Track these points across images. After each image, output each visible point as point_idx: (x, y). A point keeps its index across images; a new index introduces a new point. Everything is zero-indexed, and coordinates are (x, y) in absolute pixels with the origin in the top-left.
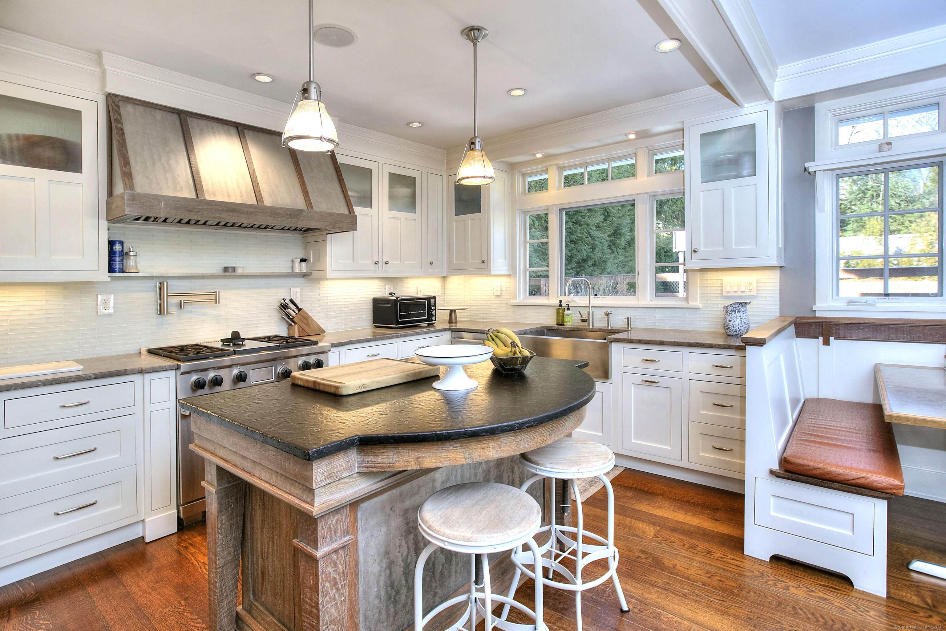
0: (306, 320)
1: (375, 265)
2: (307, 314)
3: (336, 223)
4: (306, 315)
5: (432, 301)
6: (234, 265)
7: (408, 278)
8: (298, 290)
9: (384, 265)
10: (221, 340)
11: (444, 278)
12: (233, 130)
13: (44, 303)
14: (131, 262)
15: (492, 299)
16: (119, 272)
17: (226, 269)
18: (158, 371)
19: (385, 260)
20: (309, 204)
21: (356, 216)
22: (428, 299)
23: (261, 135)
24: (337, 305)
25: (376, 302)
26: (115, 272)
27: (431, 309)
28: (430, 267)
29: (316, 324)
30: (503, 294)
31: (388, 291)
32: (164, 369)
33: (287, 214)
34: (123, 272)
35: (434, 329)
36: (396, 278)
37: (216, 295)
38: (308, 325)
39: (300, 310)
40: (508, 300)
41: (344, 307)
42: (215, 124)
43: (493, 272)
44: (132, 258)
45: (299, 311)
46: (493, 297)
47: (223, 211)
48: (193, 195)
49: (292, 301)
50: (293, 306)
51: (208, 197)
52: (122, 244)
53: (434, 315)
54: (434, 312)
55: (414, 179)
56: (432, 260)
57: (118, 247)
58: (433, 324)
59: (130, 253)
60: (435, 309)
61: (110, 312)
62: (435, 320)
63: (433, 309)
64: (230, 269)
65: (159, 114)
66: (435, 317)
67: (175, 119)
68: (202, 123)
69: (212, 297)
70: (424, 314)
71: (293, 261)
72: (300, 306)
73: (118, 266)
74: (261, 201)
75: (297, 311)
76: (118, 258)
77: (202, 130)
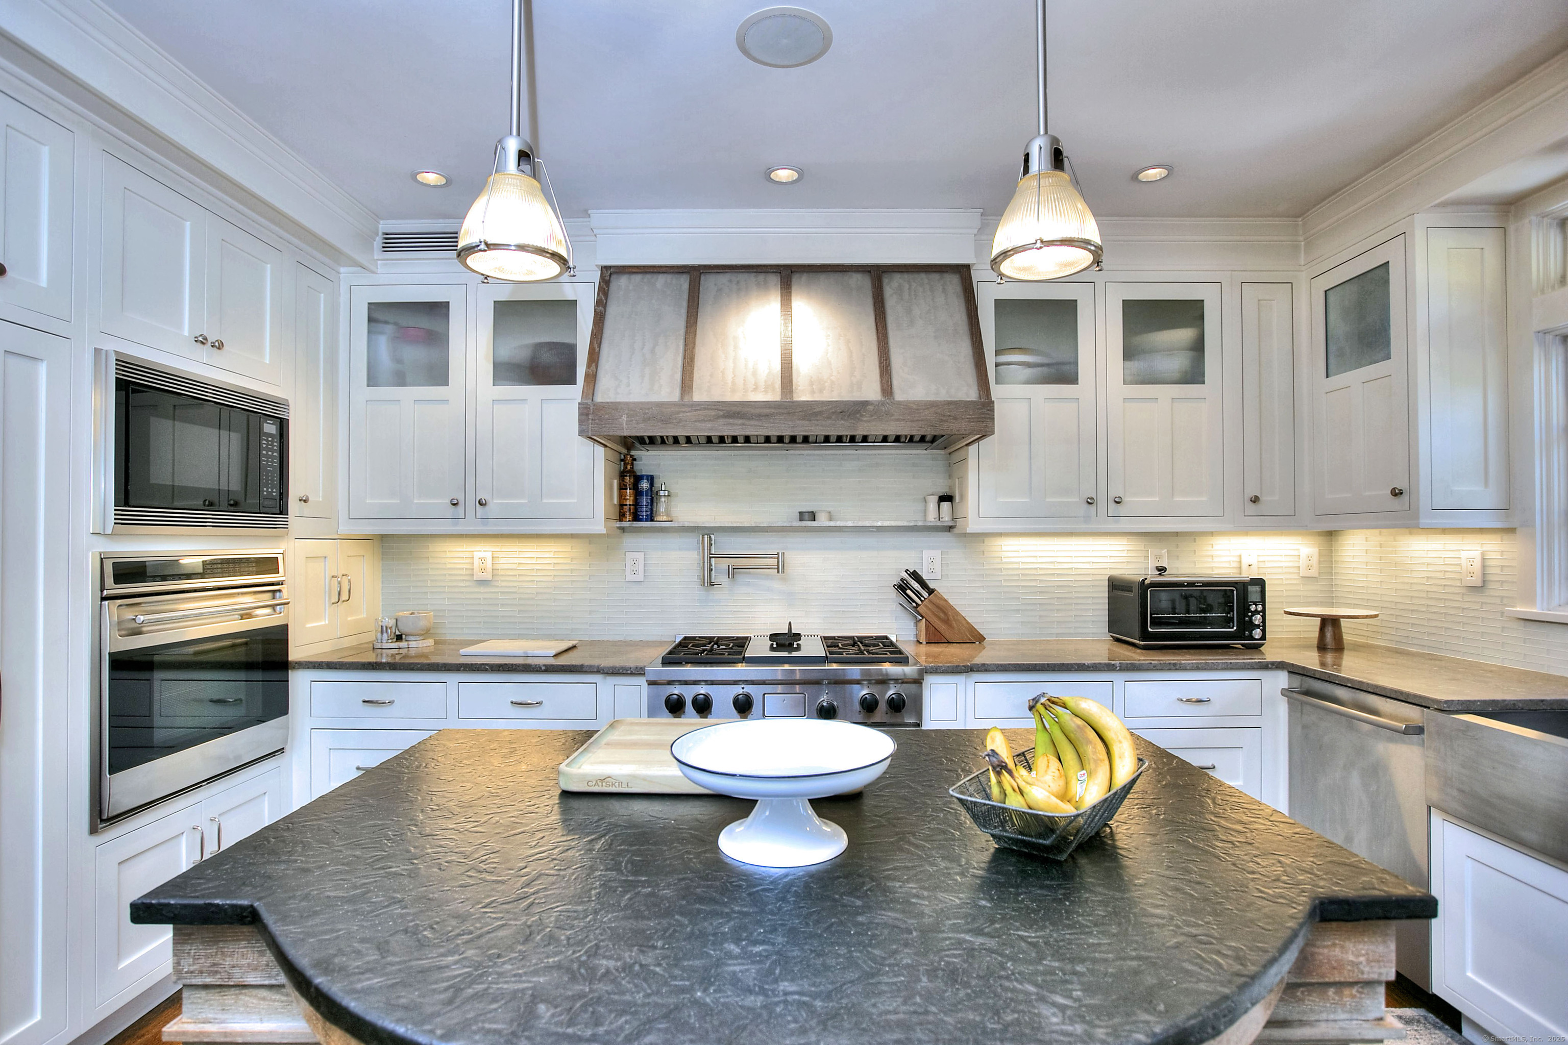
0: (944, 612)
1: (1086, 505)
2: (945, 600)
3: (942, 421)
4: (944, 603)
5: (1254, 590)
6: (810, 509)
7: (1212, 534)
8: (936, 554)
9: (1112, 505)
10: (771, 635)
11: (1331, 535)
12: (774, 279)
13: (569, 561)
14: (662, 507)
15: (1459, 598)
16: (646, 521)
17: (802, 516)
18: (620, 674)
19: (1112, 495)
20: (887, 388)
21: (993, 402)
22: (1242, 587)
23: (823, 277)
24: (1023, 586)
25: (1116, 586)
26: (641, 520)
27: (1249, 610)
28: (1251, 508)
29: (964, 622)
30: (1491, 585)
31: (1152, 564)
32: (629, 672)
33: (834, 413)
34: (652, 520)
35: (1257, 659)
36: (1177, 534)
37: (778, 558)
38: (947, 621)
39: (931, 591)
40: (1505, 601)
41: (1040, 592)
42: (742, 277)
43: (1424, 521)
44: (663, 499)
45: (929, 595)
46: (1463, 591)
47: (718, 417)
48: (675, 397)
49: (915, 576)
50: (916, 585)
51: (699, 396)
52: (651, 479)
53: (1258, 626)
54: (1257, 619)
55: (1198, 305)
56: (1251, 492)
57: (645, 485)
58: (1257, 647)
59: (662, 493)
60: (1264, 611)
61: (640, 577)
62: (1263, 638)
63: (1256, 612)
64: (806, 516)
65: (661, 280)
66: (1264, 631)
67: (684, 282)
68: (723, 279)
69: (773, 562)
70: (1228, 622)
71: (925, 501)
72: (932, 585)
73: (644, 512)
74: (791, 392)
75: (925, 594)
76: (644, 500)
77: (720, 290)
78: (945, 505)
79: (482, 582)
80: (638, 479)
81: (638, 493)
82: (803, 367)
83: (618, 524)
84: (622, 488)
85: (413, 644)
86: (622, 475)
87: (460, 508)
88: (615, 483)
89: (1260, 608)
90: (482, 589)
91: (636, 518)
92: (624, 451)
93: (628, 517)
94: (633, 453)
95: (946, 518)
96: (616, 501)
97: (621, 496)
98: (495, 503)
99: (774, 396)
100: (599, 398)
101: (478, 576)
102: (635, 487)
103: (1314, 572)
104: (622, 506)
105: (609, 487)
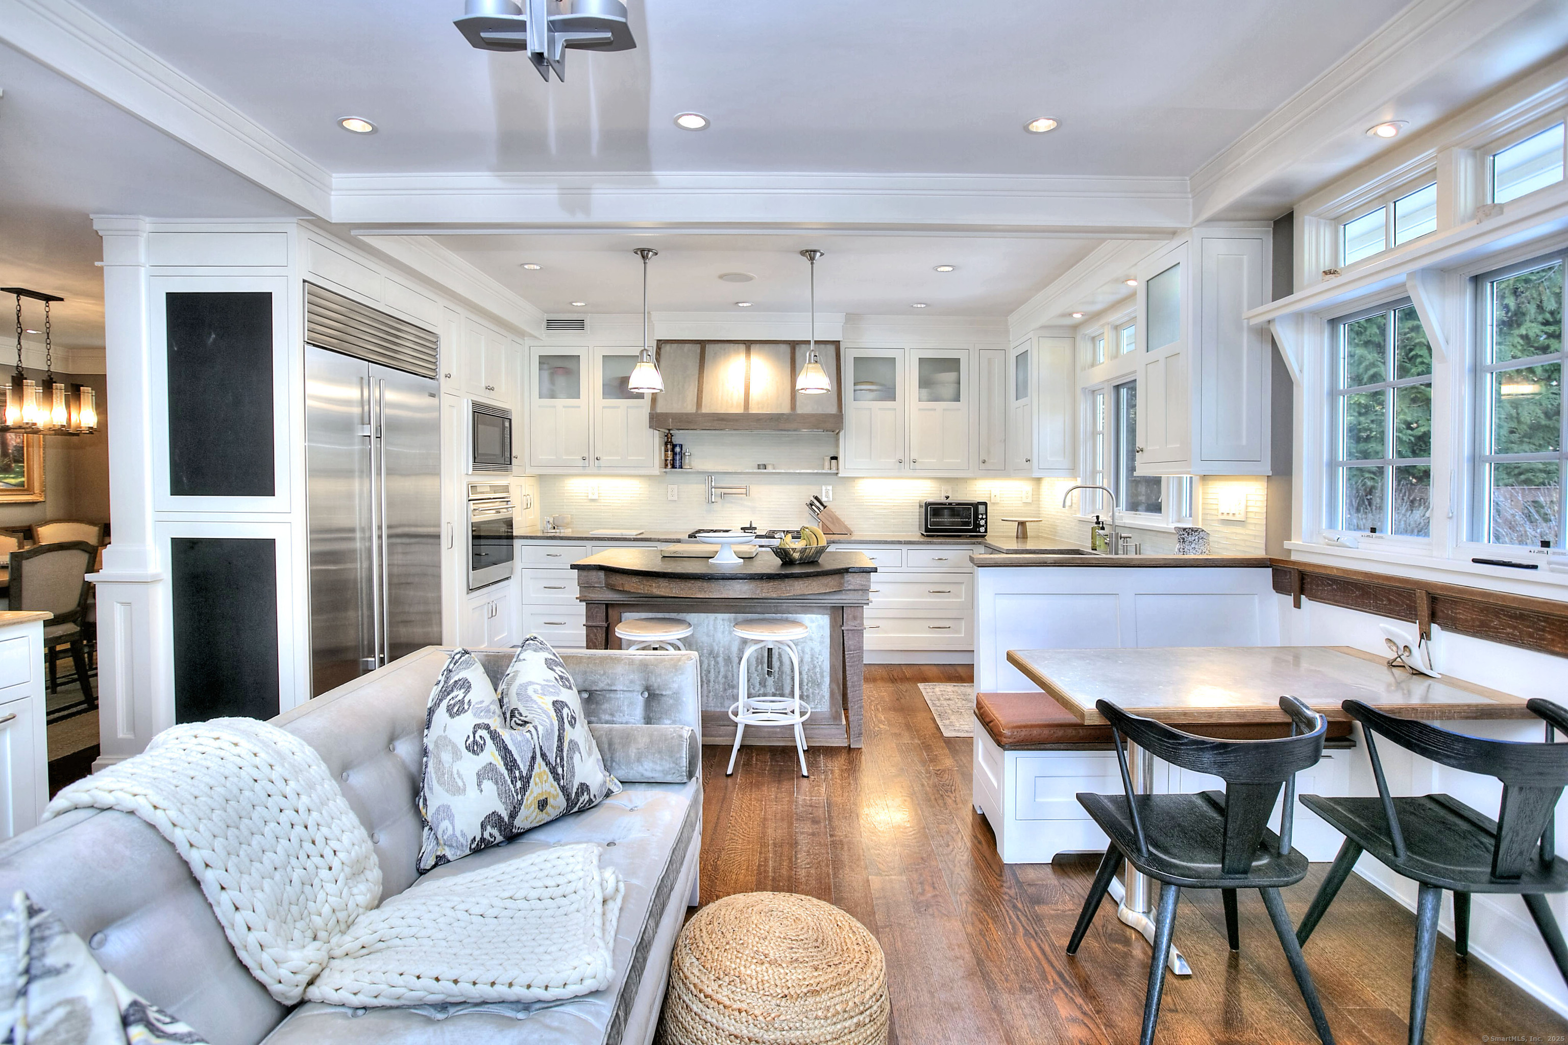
0: (831, 518)
1: (899, 463)
2: (832, 511)
3: (819, 423)
4: (832, 513)
5: (981, 509)
6: (763, 464)
8: (828, 488)
9: (912, 463)
10: (742, 528)
11: (1038, 480)
12: (742, 347)
14: (687, 460)
16: (679, 468)
17: (759, 467)
19: (912, 458)
20: (794, 407)
22: (976, 506)
23: (766, 345)
26: (676, 468)
27: (979, 518)
28: (982, 466)
29: (843, 523)
31: (944, 494)
33: (768, 419)
34: (682, 468)
35: (983, 542)
37: (746, 489)
38: (833, 523)
39: (825, 507)
42: (727, 345)
44: (687, 456)
45: (824, 509)
47: (714, 420)
48: (694, 411)
49: (816, 498)
50: (818, 504)
51: (705, 410)
52: (681, 446)
53: (983, 526)
54: (982, 522)
55: (957, 361)
56: (982, 458)
57: (678, 449)
58: (983, 536)
59: (687, 454)
60: (986, 518)
61: (675, 498)
62: (986, 531)
63: (982, 519)
64: (761, 467)
65: (687, 346)
66: (986, 529)
67: (698, 348)
68: (718, 346)
69: (744, 491)
70: (968, 524)
71: (824, 459)
72: (825, 504)
73: (678, 464)
74: (748, 409)
75: (822, 508)
76: (678, 457)
77: (715, 353)
78: (834, 461)
79: (593, 500)
80: (674, 446)
81: (674, 454)
82: (755, 396)
83: (665, 470)
84: (666, 451)
85: (562, 531)
86: (666, 444)
87: (587, 461)
88: (663, 448)
89: (984, 517)
90: (593, 504)
91: (673, 467)
92: (667, 431)
93: (669, 466)
94: (671, 432)
95: (834, 471)
96: (663, 458)
97: (666, 456)
98: (604, 458)
99: (740, 410)
100: (659, 410)
101: (591, 497)
102: (673, 450)
103: (1029, 500)
104: (666, 460)
105: (660, 450)
